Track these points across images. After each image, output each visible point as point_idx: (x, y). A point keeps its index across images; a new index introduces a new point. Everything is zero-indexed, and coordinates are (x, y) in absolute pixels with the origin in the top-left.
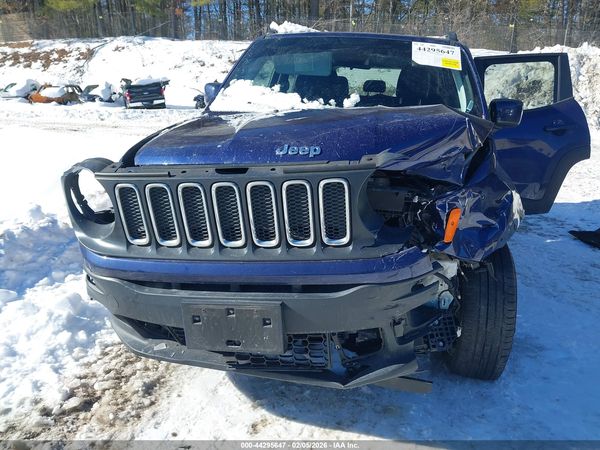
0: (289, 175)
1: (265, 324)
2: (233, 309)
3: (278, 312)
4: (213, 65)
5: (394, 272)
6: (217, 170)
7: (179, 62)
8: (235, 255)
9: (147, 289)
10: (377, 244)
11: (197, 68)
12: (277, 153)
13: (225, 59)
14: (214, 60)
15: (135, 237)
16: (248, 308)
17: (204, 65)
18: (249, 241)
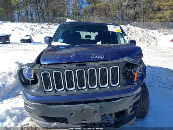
0: (101, 65)
1: (95, 113)
2: (84, 110)
3: (99, 109)
4: (25, 30)
5: (133, 93)
6: (76, 65)
7: (14, 29)
8: (83, 92)
9: (52, 106)
10: (127, 85)
11: (20, 31)
12: (91, 58)
13: (29, 28)
14: (25, 28)
15: (47, 89)
16: (89, 109)
17: (22, 30)
18: (88, 87)
